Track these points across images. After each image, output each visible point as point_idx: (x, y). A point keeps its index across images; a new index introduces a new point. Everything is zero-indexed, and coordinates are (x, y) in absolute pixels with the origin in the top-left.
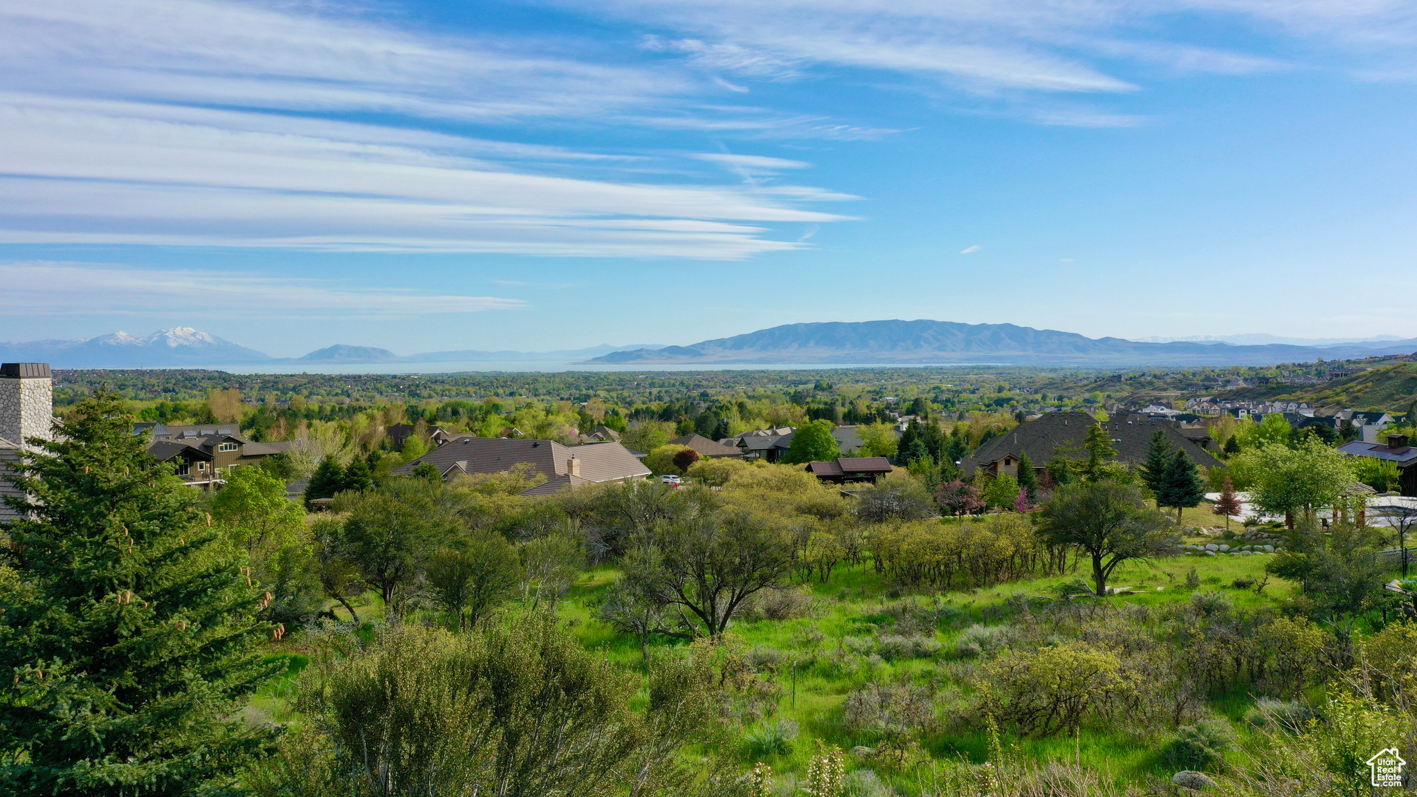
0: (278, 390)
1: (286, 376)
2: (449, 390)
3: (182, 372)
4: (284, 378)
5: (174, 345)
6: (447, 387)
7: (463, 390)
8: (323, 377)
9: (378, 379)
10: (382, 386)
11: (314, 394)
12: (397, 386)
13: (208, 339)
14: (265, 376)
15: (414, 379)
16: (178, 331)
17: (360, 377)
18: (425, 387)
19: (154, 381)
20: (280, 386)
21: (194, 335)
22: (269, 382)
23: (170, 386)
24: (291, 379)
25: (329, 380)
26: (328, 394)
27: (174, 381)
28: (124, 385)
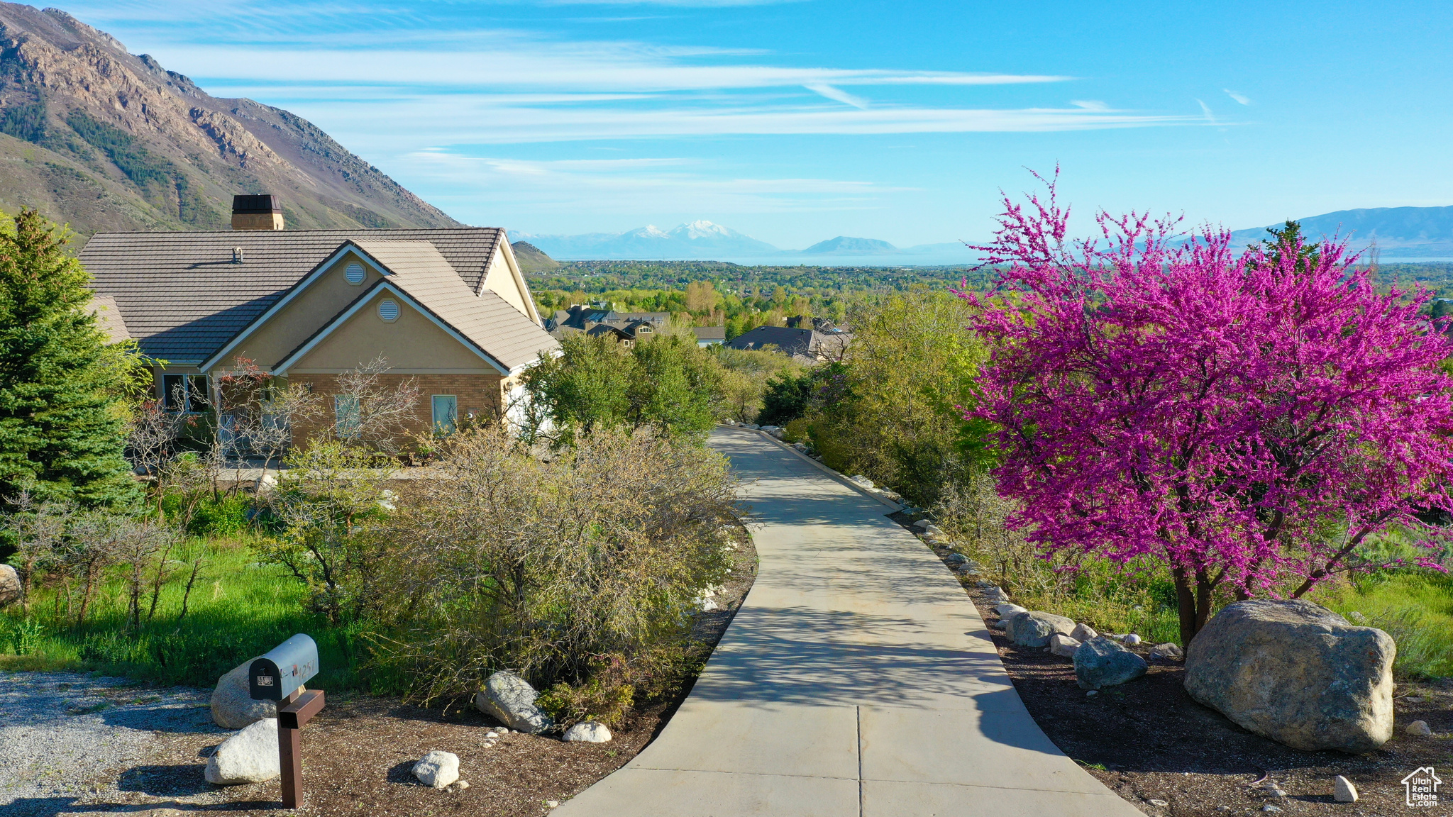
0: (776, 280)
1: (785, 267)
2: (936, 283)
3: (697, 264)
4: (784, 270)
5: (694, 237)
6: (935, 280)
7: (950, 283)
8: (819, 269)
9: (870, 271)
10: (872, 280)
11: (808, 286)
12: (885, 278)
13: (724, 232)
14: (766, 267)
15: (904, 272)
16: (698, 224)
17: (852, 269)
18: (913, 281)
19: (671, 272)
20: (779, 277)
21: (711, 228)
22: (769, 273)
23: (684, 276)
24: (789, 271)
25: (823, 272)
26: (821, 286)
27: (687, 272)
28: (646, 275)
